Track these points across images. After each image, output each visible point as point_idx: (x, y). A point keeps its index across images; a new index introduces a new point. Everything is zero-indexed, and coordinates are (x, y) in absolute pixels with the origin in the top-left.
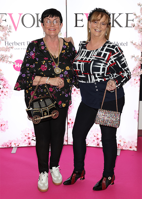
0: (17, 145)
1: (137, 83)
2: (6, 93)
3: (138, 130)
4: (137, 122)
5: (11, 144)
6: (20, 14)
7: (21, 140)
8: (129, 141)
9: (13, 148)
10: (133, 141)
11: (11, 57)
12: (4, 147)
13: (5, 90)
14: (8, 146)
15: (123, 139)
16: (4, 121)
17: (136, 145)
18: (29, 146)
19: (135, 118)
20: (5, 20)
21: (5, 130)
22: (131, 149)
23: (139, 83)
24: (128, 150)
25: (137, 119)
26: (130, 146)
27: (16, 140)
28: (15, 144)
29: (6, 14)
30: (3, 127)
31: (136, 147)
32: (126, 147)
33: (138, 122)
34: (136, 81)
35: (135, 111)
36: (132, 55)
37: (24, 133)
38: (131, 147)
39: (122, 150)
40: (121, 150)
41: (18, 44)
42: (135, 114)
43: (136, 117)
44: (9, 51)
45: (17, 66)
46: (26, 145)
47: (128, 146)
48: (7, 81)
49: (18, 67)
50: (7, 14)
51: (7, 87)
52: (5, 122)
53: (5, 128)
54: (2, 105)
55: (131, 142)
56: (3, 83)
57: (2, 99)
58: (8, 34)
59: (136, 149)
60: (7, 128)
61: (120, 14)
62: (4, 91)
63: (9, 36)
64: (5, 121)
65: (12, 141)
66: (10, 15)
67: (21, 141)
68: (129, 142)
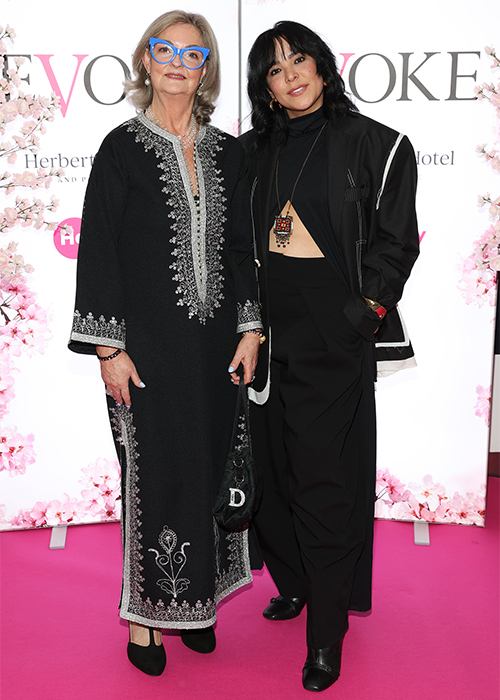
0: (65, 518)
1: (486, 291)
2: (27, 337)
3: (490, 454)
4: (487, 429)
5: (44, 514)
6: (80, 58)
7: (80, 499)
8: (457, 493)
9: (51, 528)
10: (472, 494)
11: (52, 207)
12: (20, 527)
13: (23, 326)
14: (34, 523)
15: (437, 486)
16: (19, 435)
17: (482, 507)
18: (109, 519)
19: (478, 413)
20: (27, 79)
21: (23, 467)
22: (464, 522)
23: (493, 291)
24: (453, 525)
25: (485, 417)
26: (460, 512)
27: (64, 501)
28: (59, 515)
29: (29, 57)
30: (17, 457)
31: (482, 513)
32: (447, 514)
33: (490, 426)
34: (483, 287)
35: (479, 389)
36: (482, 195)
37: (89, 476)
38: (463, 515)
39: (432, 525)
40: (430, 524)
41: (70, 162)
42: (479, 398)
43: (481, 411)
44: (47, 187)
45: (67, 241)
46: (98, 519)
47: (455, 511)
48: (33, 294)
49: (72, 243)
50: (32, 57)
51: (32, 315)
52: (22, 439)
53: (23, 460)
54: (13, 379)
55: (464, 496)
56: (15, 300)
57: (12, 358)
58: (39, 127)
59: (480, 521)
60: (29, 459)
61: (429, 55)
62: (19, 328)
63: (43, 133)
64: (25, 435)
65: (49, 506)
66: (45, 59)
67: (79, 504)
68: (457, 497)
